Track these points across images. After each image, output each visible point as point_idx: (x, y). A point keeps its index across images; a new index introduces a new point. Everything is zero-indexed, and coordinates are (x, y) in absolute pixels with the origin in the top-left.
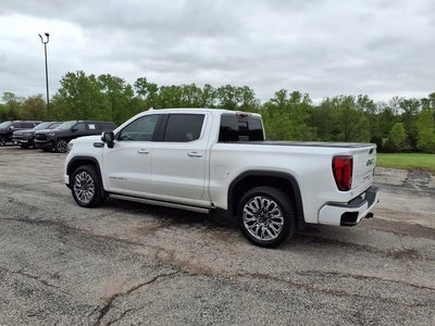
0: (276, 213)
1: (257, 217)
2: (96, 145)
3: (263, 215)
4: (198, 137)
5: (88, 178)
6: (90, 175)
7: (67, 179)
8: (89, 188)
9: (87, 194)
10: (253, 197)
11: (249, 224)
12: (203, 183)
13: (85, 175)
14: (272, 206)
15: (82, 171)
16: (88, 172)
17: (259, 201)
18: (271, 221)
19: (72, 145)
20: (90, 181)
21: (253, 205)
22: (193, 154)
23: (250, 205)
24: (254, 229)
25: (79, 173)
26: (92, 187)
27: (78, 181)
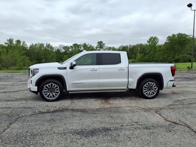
0: (155, 87)
1: (147, 89)
2: (59, 68)
3: (150, 88)
4: (120, 62)
5: (54, 86)
6: (57, 84)
7: (35, 89)
8: (56, 91)
9: (54, 94)
10: (146, 82)
11: (145, 92)
12: (126, 80)
13: (52, 85)
14: (153, 84)
15: (49, 83)
16: (54, 83)
17: (149, 83)
18: (153, 89)
19: (38, 69)
20: (57, 87)
21: (147, 85)
22: (121, 69)
23: (145, 86)
24: (147, 94)
25: (46, 84)
26: (58, 90)
27: (46, 88)
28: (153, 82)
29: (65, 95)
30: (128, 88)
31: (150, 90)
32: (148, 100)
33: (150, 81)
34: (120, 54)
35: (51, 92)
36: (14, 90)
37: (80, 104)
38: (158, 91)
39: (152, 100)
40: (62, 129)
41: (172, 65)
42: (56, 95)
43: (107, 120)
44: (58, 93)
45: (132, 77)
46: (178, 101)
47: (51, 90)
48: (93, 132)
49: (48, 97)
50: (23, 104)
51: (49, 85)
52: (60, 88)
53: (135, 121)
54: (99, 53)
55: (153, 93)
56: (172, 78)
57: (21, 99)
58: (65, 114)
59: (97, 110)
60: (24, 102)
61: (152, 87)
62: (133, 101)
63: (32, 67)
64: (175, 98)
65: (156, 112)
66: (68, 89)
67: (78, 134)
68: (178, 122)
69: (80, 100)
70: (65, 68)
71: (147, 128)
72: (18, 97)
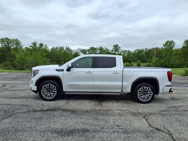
0: (150, 91)
1: (142, 93)
2: (57, 70)
3: (145, 92)
4: (115, 66)
5: (52, 86)
6: (54, 85)
7: (35, 88)
8: (53, 91)
9: (51, 94)
10: (141, 87)
11: (139, 96)
12: (120, 83)
13: (50, 85)
14: (149, 89)
15: (47, 83)
16: (52, 83)
17: (144, 88)
18: (148, 94)
19: (38, 70)
20: (54, 88)
21: (141, 89)
22: (115, 73)
23: (140, 90)
24: (141, 98)
25: (45, 84)
26: (55, 90)
27: (44, 88)
28: (148, 86)
29: (61, 95)
30: (122, 91)
31: (145, 94)
32: (142, 104)
33: (145, 86)
34: (115, 58)
35: (49, 92)
36: (22, 89)
37: (73, 104)
38: (153, 96)
39: (146, 105)
40: (44, 127)
41: (170, 70)
42: (53, 95)
43: (91, 121)
44: (55, 93)
45: (126, 81)
46: (174, 107)
47: (49, 90)
48: (71, 133)
49: (46, 96)
50: (24, 102)
51: (47, 86)
52: (57, 88)
53: (118, 124)
54: (95, 57)
55: (148, 98)
56: (169, 83)
57: (24, 97)
58: (55, 113)
59: (87, 111)
60: (25, 100)
61: (147, 92)
62: (126, 105)
63: (34, 69)
64: (172, 104)
65: (144, 117)
66: (64, 90)
67: (56, 132)
68: (162, 129)
69: (75, 101)
70: (63, 70)
71: (126, 132)
72: (22, 95)
